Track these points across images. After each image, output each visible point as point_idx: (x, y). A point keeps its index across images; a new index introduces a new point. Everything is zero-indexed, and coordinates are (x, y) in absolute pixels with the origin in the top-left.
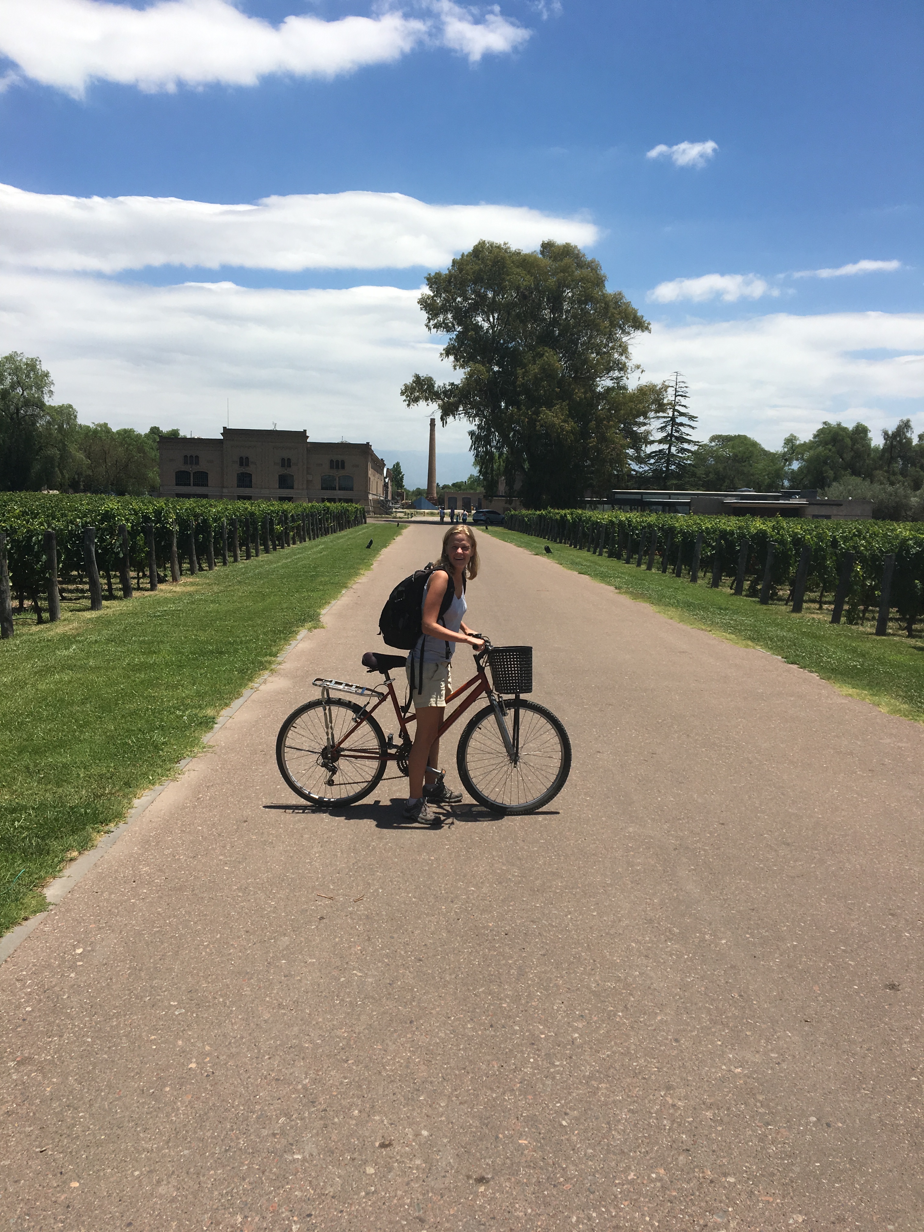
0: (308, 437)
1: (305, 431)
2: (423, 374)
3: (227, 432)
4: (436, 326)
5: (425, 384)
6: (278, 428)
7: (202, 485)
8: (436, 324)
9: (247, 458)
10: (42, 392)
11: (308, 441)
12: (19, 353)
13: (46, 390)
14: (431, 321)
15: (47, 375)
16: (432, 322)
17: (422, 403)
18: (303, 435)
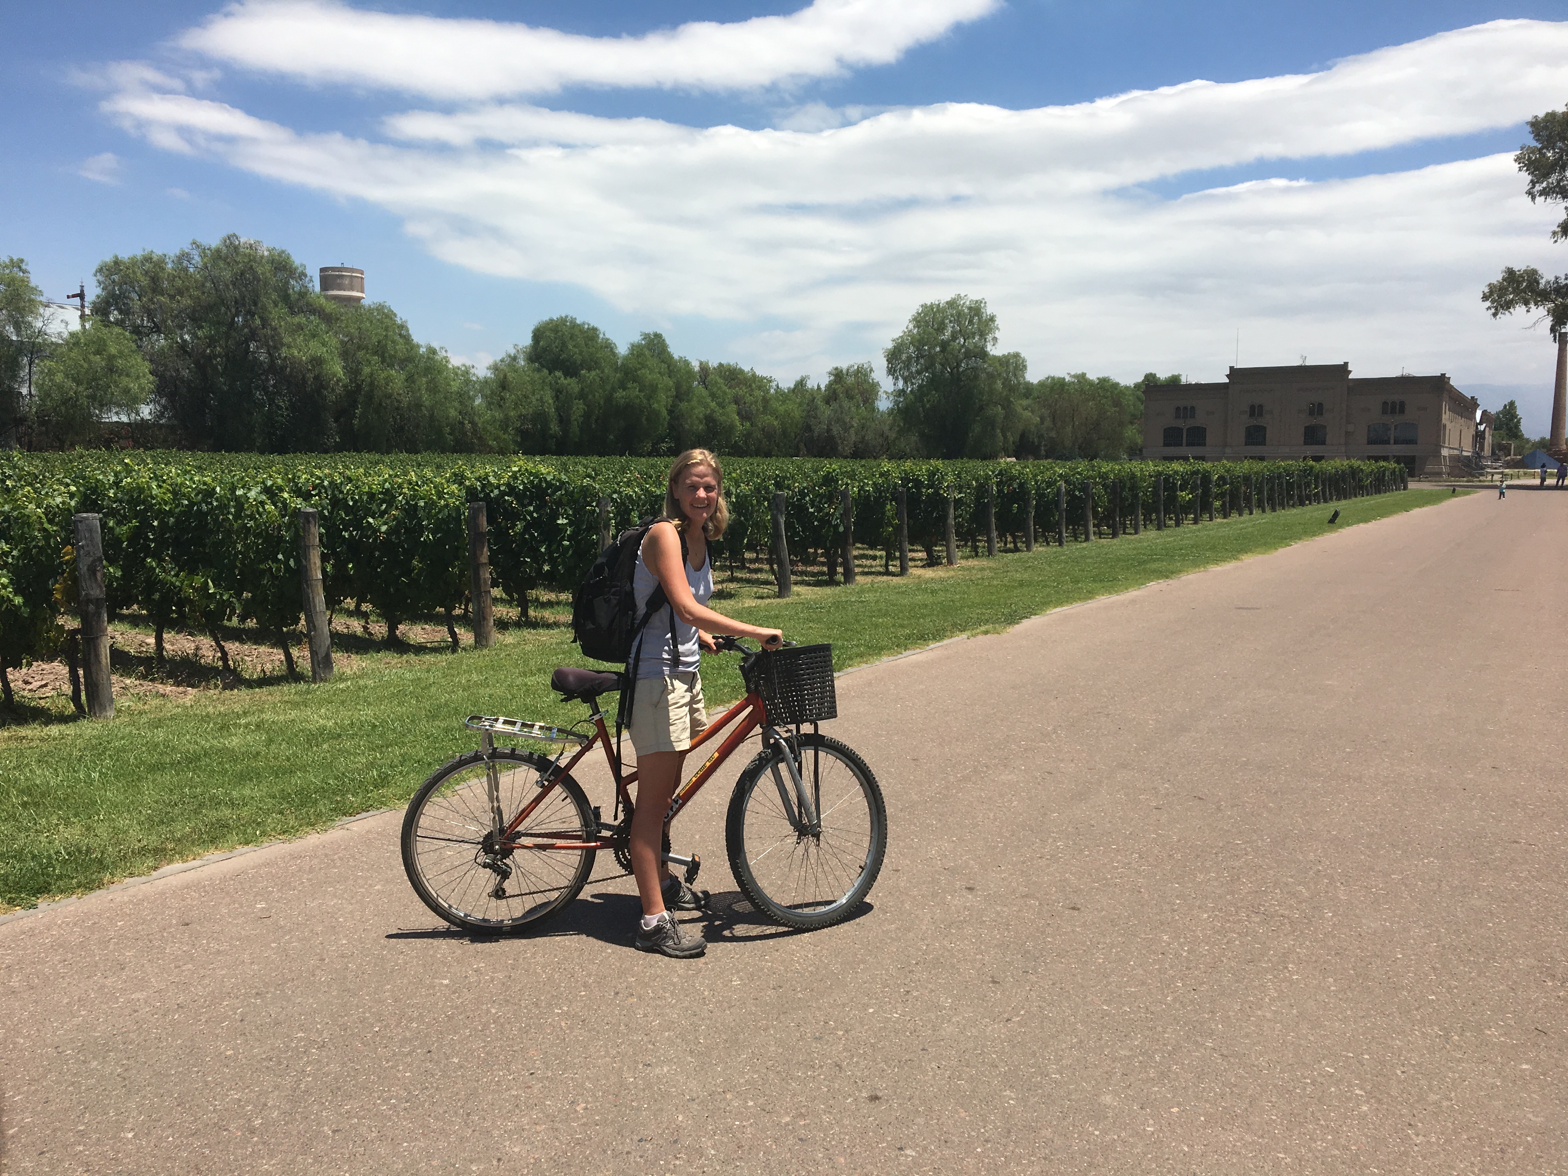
0: (1350, 372)
1: (1346, 364)
2: (1519, 266)
3: (1234, 373)
4: (1544, 193)
5: (1524, 281)
6: (1309, 363)
7: (1199, 445)
8: (1544, 189)
9: (1261, 406)
10: (985, 339)
11: (1350, 377)
12: (962, 295)
13: (989, 337)
14: (1537, 185)
15: (992, 319)
16: (1538, 187)
17: (1519, 310)
18: (1343, 369)
